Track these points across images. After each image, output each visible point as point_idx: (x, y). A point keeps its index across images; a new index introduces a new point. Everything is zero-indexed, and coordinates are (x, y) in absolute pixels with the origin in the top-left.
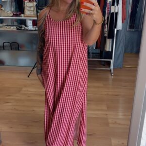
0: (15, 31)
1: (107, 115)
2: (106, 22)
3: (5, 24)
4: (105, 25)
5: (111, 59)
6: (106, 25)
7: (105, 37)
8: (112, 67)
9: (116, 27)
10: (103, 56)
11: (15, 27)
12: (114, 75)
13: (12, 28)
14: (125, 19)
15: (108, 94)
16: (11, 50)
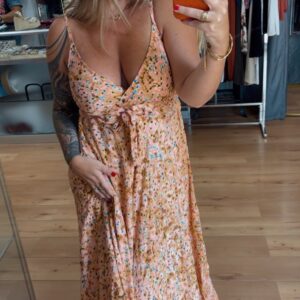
1: (261, 229)
2: (244, 20)
3: (25, 46)
4: (242, 28)
5: (260, 100)
6: (245, 28)
7: (244, 56)
8: (262, 119)
9: (266, 31)
10: (241, 96)
12: (269, 136)
14: (285, 11)
15: (259, 181)
16: (44, 99)
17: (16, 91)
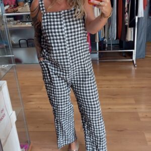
0: (30, 27)
2: (126, 10)
4: (125, 13)
5: (134, 49)
6: (127, 13)
8: (134, 58)
9: (137, 15)
11: (30, 23)
12: (137, 66)
13: (27, 24)
14: (146, 5)
16: (28, 47)
17: (14, 42)
